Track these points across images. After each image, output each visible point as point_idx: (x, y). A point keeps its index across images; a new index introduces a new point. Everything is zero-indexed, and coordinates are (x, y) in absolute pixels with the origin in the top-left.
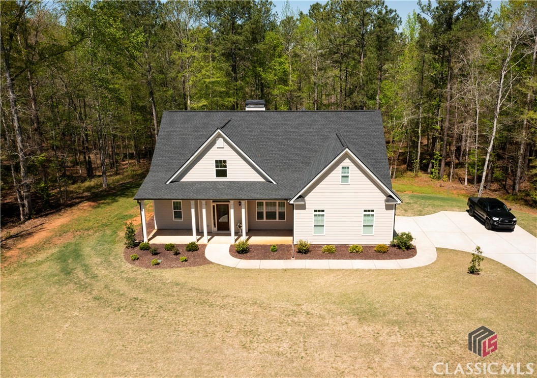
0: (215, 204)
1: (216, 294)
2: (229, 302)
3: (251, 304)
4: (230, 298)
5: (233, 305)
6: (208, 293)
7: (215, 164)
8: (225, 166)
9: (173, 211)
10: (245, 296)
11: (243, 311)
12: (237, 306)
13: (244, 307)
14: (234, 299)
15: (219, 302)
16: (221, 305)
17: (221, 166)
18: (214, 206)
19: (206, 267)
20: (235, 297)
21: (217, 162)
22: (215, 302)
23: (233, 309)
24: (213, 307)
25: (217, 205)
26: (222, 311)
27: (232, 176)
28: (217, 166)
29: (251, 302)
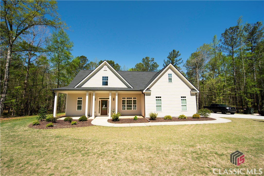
0: (100, 100)
1: (94, 142)
2: (110, 148)
3: (136, 149)
4: (110, 145)
5: (114, 151)
6: (86, 141)
7: (102, 79)
8: (107, 80)
9: (77, 105)
10: (126, 142)
11: (129, 157)
12: (120, 152)
13: (129, 152)
14: (114, 145)
15: (98, 149)
16: (99, 153)
17: (105, 80)
18: (100, 101)
19: (90, 127)
20: (116, 144)
21: (103, 77)
22: (93, 149)
23: (116, 156)
24: (88, 156)
25: (101, 100)
26: (100, 160)
27: (110, 85)
28: (103, 80)
29: (135, 147)
